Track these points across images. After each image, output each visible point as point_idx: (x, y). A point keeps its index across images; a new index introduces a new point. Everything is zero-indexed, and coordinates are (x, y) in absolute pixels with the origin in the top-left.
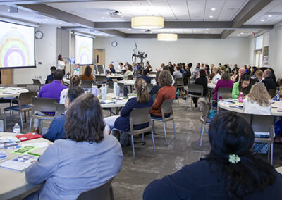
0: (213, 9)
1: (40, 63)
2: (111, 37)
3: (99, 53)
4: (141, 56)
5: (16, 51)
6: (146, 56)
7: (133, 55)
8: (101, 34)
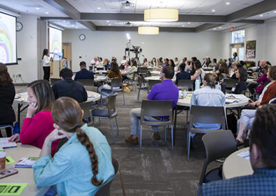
1: (20, 60)
3: (64, 48)
4: (136, 50)
5: (1, 45)
6: (141, 50)
7: (126, 50)
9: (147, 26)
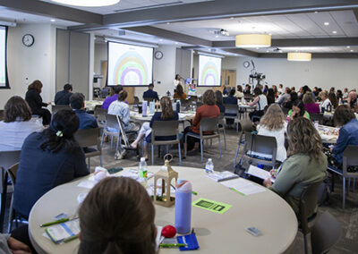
0: (326, 24)
1: (159, 82)
2: (238, 57)
3: (230, 74)
4: (258, 77)
5: (133, 70)
6: (264, 77)
7: (251, 76)
8: (228, 54)
9: (301, 52)
